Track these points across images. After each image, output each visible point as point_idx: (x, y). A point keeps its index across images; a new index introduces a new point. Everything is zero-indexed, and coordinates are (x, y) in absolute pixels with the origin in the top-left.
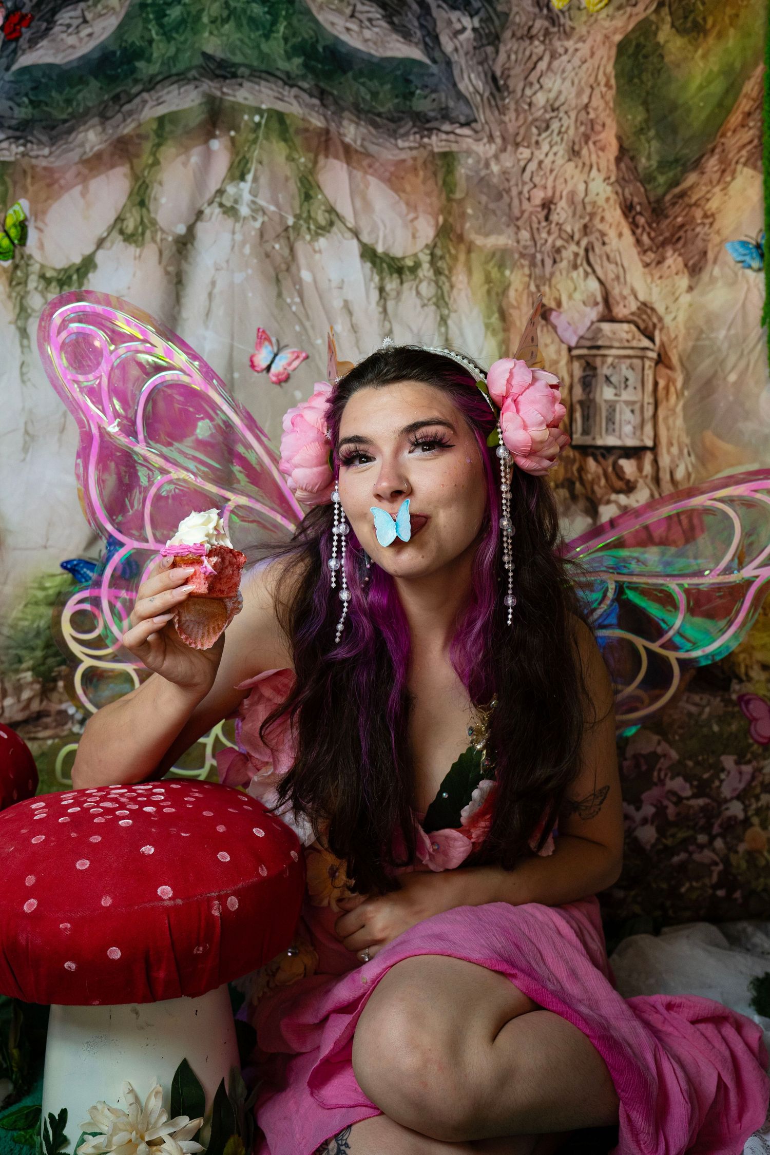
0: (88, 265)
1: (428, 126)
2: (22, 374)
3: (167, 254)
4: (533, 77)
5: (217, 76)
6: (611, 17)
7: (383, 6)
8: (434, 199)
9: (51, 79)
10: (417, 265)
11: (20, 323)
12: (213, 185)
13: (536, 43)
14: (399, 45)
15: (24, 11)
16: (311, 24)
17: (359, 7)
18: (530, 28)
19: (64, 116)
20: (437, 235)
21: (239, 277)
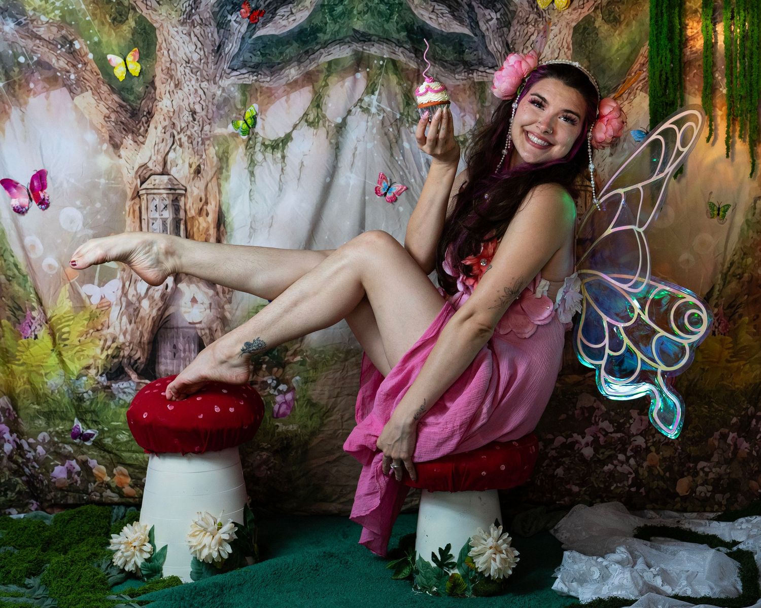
0: (288, 138)
1: (472, 68)
2: (250, 196)
3: (330, 133)
4: (528, 44)
5: (361, 41)
6: (571, 14)
7: (449, 7)
8: (475, 106)
9: (273, 42)
10: (466, 140)
11: (250, 169)
12: (357, 97)
13: (530, 26)
14: (457, 26)
15: (260, 9)
16: (411, 16)
17: (437, 7)
18: (527, 19)
19: (279, 61)
20: (476, 125)
21: (370, 146)
